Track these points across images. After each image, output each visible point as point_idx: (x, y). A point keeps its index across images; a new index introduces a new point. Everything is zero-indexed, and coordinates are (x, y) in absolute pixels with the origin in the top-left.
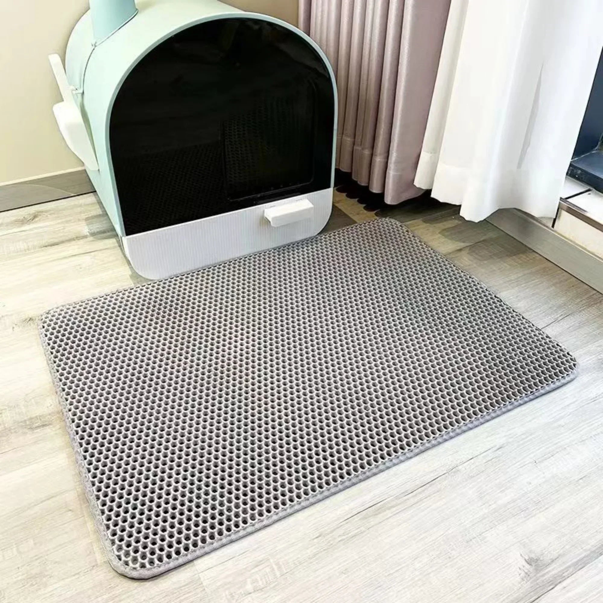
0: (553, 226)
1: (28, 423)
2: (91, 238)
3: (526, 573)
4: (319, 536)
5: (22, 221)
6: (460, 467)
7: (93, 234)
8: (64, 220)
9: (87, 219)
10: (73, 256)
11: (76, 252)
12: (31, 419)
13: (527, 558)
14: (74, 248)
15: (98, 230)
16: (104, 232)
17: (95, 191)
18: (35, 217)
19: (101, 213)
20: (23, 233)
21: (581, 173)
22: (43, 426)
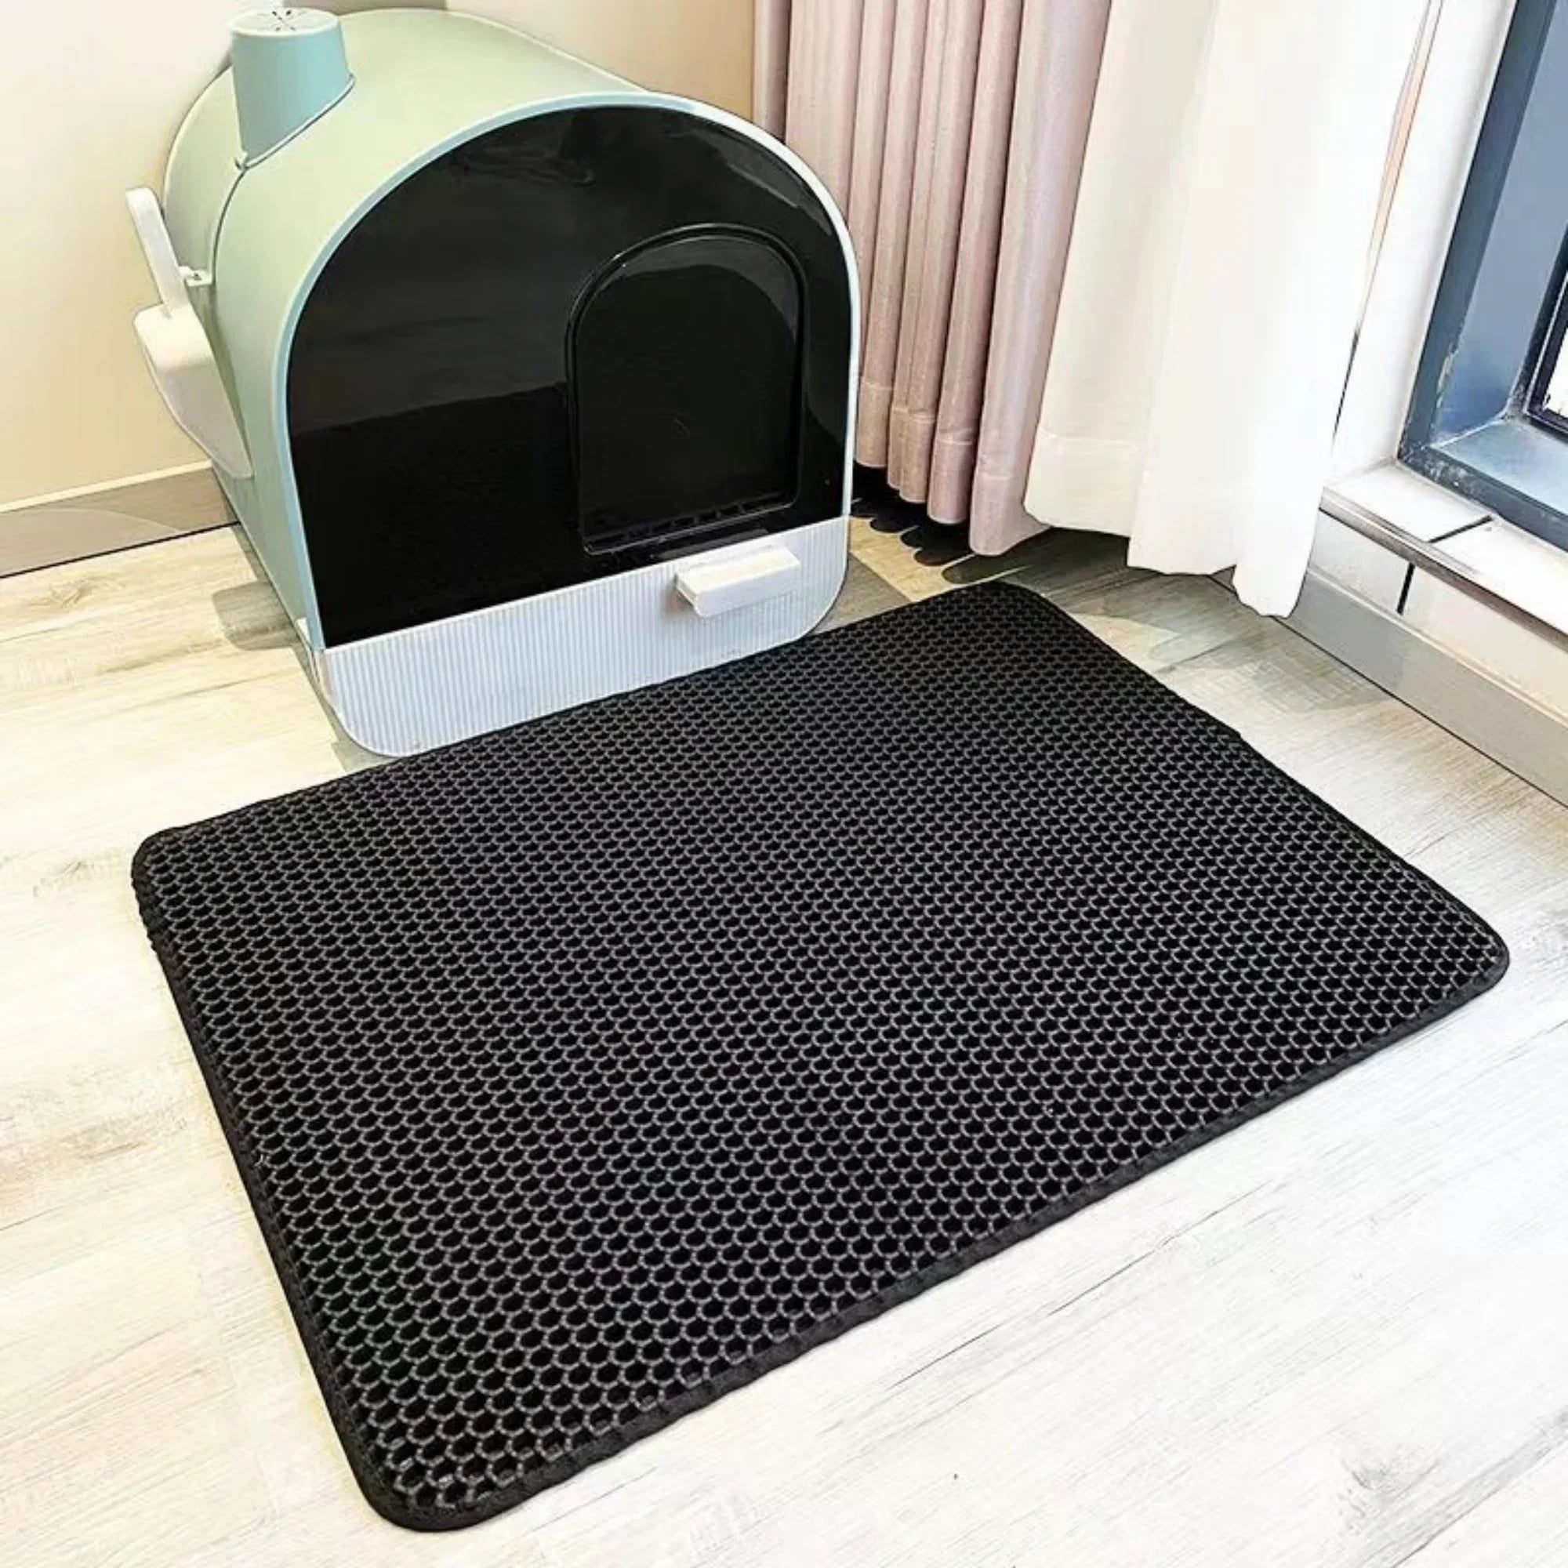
0: (1400, 609)
1: (82, 1140)
2: (231, 648)
3: (1357, 1509)
4: (837, 1425)
5: (50, 602)
6: (1186, 1238)
7: (236, 637)
8: (158, 599)
9: (216, 597)
10: (187, 694)
11: (194, 684)
12: (92, 1129)
13: (1357, 1468)
14: (184, 674)
15: (247, 625)
16: (264, 631)
17: (238, 523)
18: (83, 592)
19: (253, 578)
20: (57, 636)
21: (1466, 478)
22: (122, 1148)
